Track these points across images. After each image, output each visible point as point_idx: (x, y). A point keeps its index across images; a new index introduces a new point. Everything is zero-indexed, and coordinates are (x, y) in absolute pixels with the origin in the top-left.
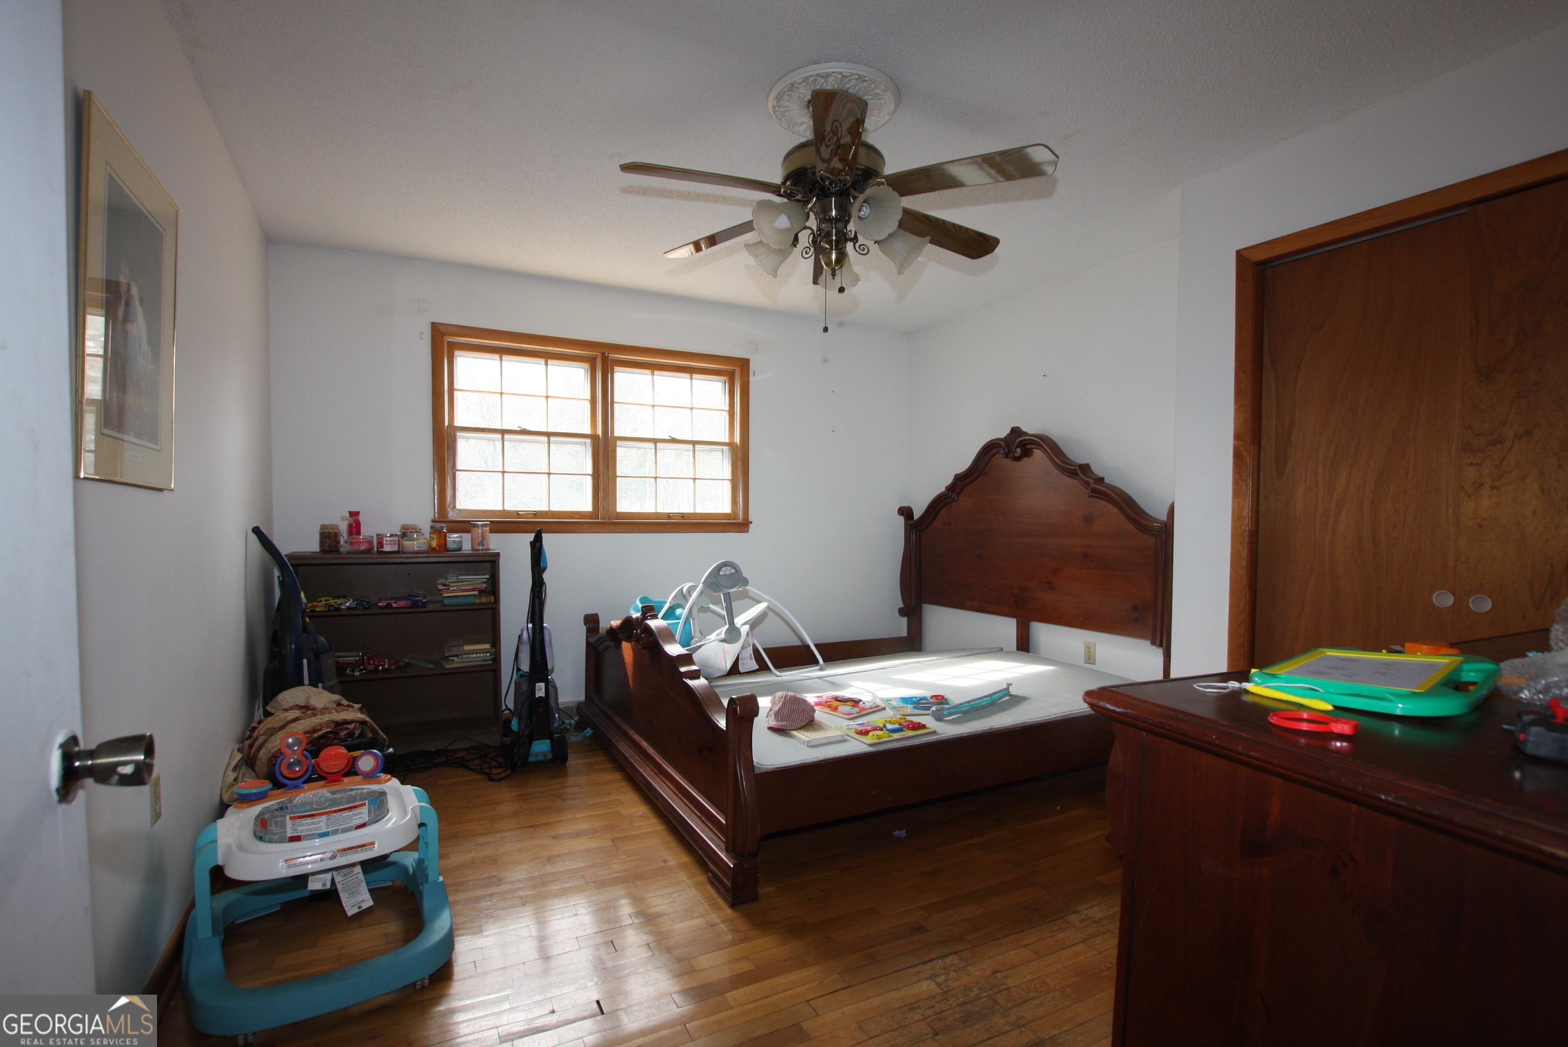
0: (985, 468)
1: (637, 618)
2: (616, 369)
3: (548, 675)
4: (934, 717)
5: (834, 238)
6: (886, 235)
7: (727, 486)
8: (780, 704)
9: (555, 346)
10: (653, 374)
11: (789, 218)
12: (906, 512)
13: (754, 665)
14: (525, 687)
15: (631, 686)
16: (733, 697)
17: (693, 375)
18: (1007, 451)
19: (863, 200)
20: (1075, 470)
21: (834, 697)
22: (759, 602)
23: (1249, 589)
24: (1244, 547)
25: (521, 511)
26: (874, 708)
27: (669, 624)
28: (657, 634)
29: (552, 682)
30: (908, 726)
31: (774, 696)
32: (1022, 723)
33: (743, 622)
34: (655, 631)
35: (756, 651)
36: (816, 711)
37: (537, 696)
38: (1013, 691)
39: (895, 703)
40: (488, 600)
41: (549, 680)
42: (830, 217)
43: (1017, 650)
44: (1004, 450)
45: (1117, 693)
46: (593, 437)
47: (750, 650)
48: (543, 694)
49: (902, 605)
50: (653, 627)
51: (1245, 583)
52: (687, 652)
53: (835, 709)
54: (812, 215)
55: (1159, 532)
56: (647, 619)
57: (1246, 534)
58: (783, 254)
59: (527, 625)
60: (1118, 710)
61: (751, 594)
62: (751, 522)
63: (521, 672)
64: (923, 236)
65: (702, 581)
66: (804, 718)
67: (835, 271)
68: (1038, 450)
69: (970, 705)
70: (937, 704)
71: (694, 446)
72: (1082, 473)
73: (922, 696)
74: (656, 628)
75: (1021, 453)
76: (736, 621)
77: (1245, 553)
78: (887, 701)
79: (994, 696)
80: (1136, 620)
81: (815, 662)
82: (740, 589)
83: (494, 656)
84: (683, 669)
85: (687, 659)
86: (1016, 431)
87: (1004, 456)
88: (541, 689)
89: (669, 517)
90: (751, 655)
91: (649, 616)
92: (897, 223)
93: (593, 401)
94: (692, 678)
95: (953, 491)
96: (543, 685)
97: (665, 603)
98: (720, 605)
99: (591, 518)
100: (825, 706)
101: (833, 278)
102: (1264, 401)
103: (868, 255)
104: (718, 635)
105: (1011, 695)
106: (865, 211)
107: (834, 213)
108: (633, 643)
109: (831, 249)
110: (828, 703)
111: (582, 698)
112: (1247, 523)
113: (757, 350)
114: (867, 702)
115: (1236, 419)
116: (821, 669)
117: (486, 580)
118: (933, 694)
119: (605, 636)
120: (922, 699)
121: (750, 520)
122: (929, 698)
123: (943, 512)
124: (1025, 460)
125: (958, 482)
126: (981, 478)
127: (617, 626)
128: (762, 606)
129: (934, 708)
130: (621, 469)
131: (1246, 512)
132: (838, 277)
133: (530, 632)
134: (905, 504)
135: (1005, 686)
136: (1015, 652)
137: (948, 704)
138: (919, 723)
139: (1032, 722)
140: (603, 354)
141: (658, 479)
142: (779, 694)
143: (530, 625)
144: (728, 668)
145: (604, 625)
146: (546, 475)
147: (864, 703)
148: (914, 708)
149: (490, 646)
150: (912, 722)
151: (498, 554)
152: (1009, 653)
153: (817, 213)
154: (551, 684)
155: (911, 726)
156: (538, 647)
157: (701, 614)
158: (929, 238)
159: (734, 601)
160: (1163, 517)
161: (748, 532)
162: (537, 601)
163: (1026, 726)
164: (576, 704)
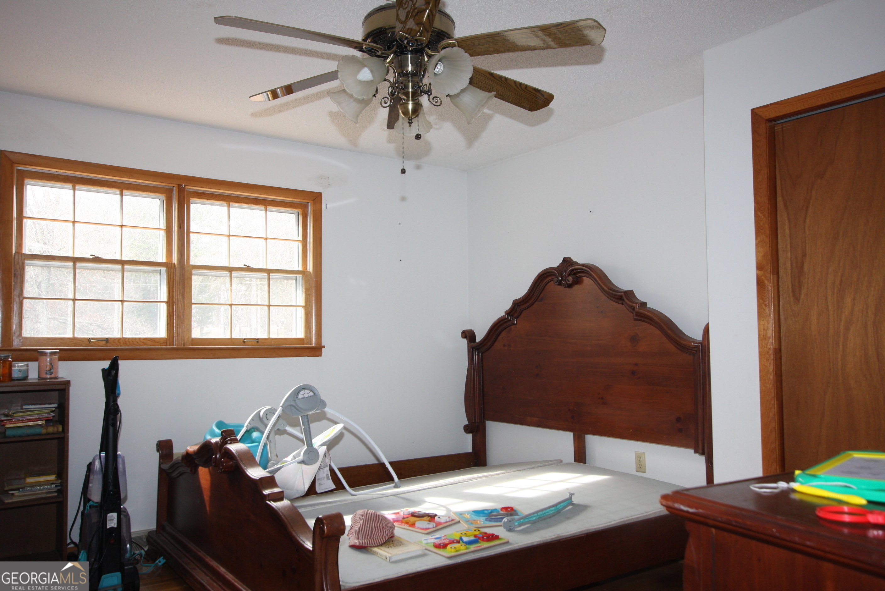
0: (541, 293)
1: (216, 443)
2: (192, 200)
3: (120, 505)
4: (505, 528)
5: (410, 90)
6: (459, 91)
7: (301, 312)
8: (361, 522)
9: (132, 177)
10: (229, 206)
11: (372, 71)
12: (469, 335)
13: (331, 485)
14: (95, 519)
15: (208, 512)
16: (320, 516)
17: (268, 207)
18: (560, 278)
19: (438, 60)
20: (621, 296)
21: (410, 513)
22: (336, 423)
23: (777, 400)
24: (770, 364)
25: (93, 339)
26: (449, 521)
27: (249, 447)
28: (238, 458)
29: (125, 512)
30: (483, 537)
31: (354, 514)
32: (586, 530)
33: (320, 443)
34: (236, 455)
35: (332, 471)
36: (396, 528)
37: (108, 527)
38: (575, 500)
39: (468, 516)
40: (56, 429)
41: (122, 510)
42: (407, 72)
43: (575, 461)
44: (558, 278)
45: (689, 496)
46: (168, 265)
47: (327, 470)
48: (115, 525)
49: (467, 423)
50: (233, 451)
51: (773, 395)
52: (268, 475)
53: (413, 525)
54: (391, 70)
55: (696, 351)
56: (227, 443)
57: (771, 352)
58: (364, 103)
59: (100, 454)
60: (691, 510)
61: (328, 416)
62: (324, 347)
63: (91, 503)
64: (490, 91)
65: (281, 404)
66: (385, 535)
67: (411, 120)
68: (587, 278)
69: (538, 515)
70: (507, 515)
71: (268, 274)
72: (627, 298)
73: (494, 508)
74: (237, 452)
75: (573, 281)
76: (314, 441)
77: (771, 368)
78: (461, 514)
79: (559, 506)
80: (680, 430)
81: (391, 479)
82: (318, 411)
83: (59, 488)
84: (266, 492)
85: (270, 481)
86: (567, 261)
87: (557, 283)
88: (113, 520)
89: (244, 342)
90: (327, 475)
91: (229, 440)
92: (469, 80)
93: (169, 231)
94: (275, 501)
95: (512, 316)
96: (115, 515)
97: (243, 427)
98: (298, 428)
99: (165, 344)
100: (402, 522)
101: (410, 126)
102: (779, 237)
103: (442, 105)
104: (294, 457)
105: (573, 504)
106: (439, 69)
107: (410, 68)
108: (211, 468)
109: (408, 100)
110: (406, 519)
111: (152, 526)
112: (772, 343)
113: (329, 185)
114: (443, 516)
115: (757, 252)
116: (396, 487)
117: (53, 409)
118: (503, 506)
119: (180, 462)
120: (492, 511)
121: (323, 345)
122: (500, 510)
123: (503, 334)
124: (576, 287)
125: (516, 307)
126: (537, 303)
127: (194, 451)
128: (339, 427)
129: (505, 520)
130: (196, 295)
131: (771, 332)
132: (414, 124)
133: (103, 460)
134: (468, 328)
135: (568, 496)
136: (573, 463)
137: (517, 515)
138: (493, 535)
139: (595, 529)
140: (179, 186)
141: (233, 306)
142: (360, 512)
143: (103, 454)
144: (306, 489)
145: (178, 450)
146: (120, 303)
147: (439, 518)
148: (486, 520)
149: (56, 477)
150: (486, 533)
151: (68, 383)
152: (568, 464)
153: (395, 67)
154: (124, 513)
155: (485, 538)
156: (111, 476)
157: (277, 436)
158: (494, 93)
159: (312, 422)
160: (699, 337)
161: (321, 356)
162: (111, 429)
163: (589, 533)
164: (147, 534)
